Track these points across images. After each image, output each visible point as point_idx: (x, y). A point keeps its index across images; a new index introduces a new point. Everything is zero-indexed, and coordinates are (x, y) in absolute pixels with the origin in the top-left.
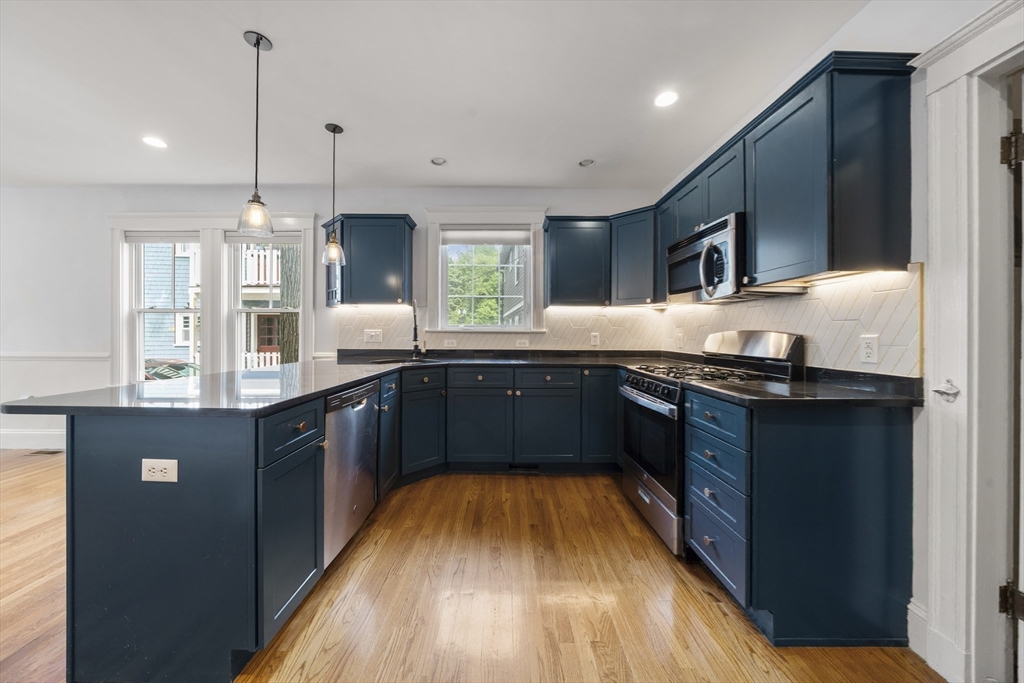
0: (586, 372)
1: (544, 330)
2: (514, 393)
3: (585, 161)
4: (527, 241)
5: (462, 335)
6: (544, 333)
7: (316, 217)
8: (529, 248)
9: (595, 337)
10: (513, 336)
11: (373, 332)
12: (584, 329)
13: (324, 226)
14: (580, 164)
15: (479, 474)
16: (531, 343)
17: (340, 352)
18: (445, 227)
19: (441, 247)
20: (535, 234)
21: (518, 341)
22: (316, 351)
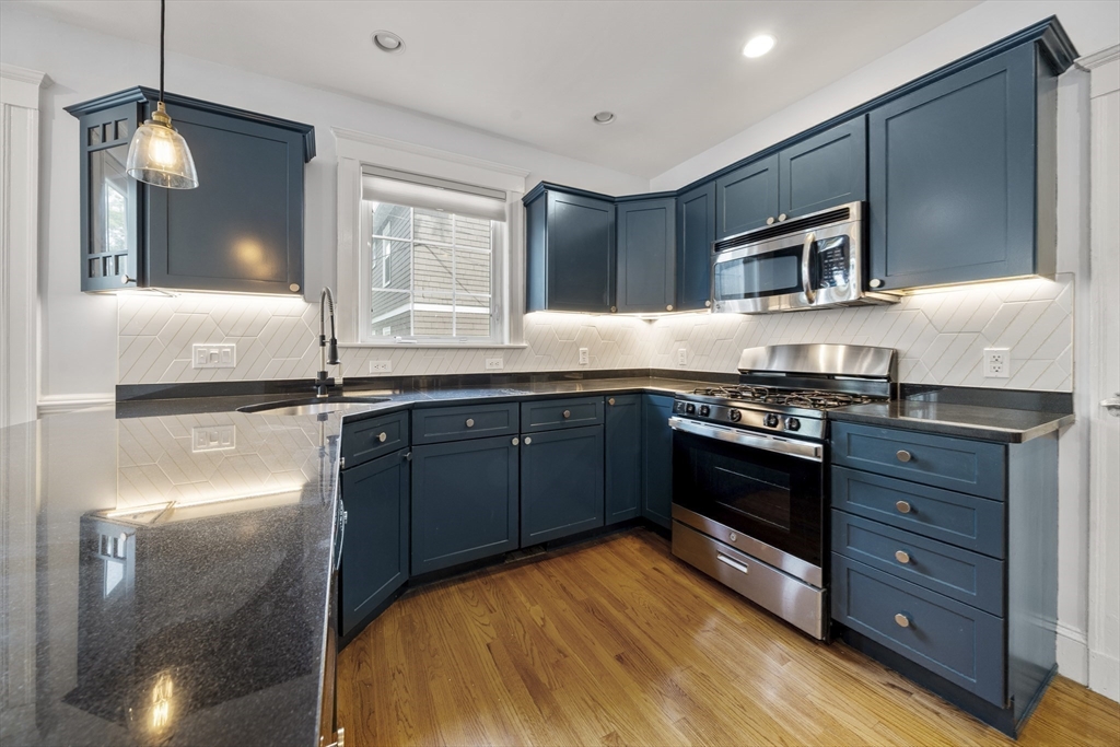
0: (612, 401)
1: (524, 344)
2: (521, 441)
3: (603, 114)
4: (500, 216)
5: (401, 352)
6: (523, 348)
7: (47, 85)
8: (505, 226)
9: (584, 353)
10: (481, 353)
11: (214, 347)
12: (570, 342)
13: (72, 110)
14: (595, 117)
15: (463, 580)
16: (506, 362)
17: (121, 390)
18: (371, 170)
19: (363, 203)
20: (511, 205)
21: (488, 361)
22: (45, 391)
